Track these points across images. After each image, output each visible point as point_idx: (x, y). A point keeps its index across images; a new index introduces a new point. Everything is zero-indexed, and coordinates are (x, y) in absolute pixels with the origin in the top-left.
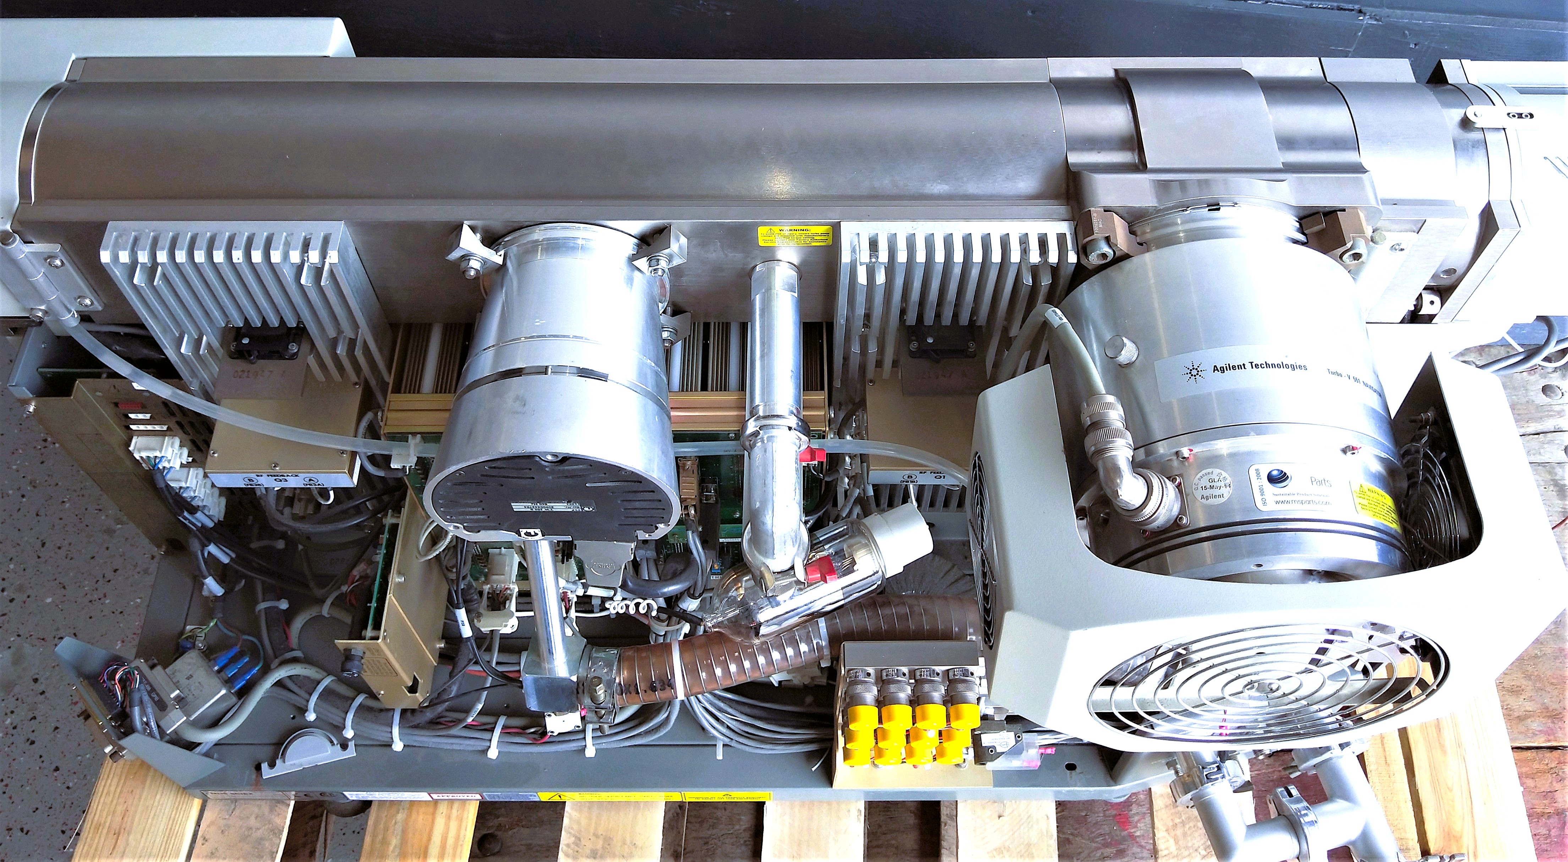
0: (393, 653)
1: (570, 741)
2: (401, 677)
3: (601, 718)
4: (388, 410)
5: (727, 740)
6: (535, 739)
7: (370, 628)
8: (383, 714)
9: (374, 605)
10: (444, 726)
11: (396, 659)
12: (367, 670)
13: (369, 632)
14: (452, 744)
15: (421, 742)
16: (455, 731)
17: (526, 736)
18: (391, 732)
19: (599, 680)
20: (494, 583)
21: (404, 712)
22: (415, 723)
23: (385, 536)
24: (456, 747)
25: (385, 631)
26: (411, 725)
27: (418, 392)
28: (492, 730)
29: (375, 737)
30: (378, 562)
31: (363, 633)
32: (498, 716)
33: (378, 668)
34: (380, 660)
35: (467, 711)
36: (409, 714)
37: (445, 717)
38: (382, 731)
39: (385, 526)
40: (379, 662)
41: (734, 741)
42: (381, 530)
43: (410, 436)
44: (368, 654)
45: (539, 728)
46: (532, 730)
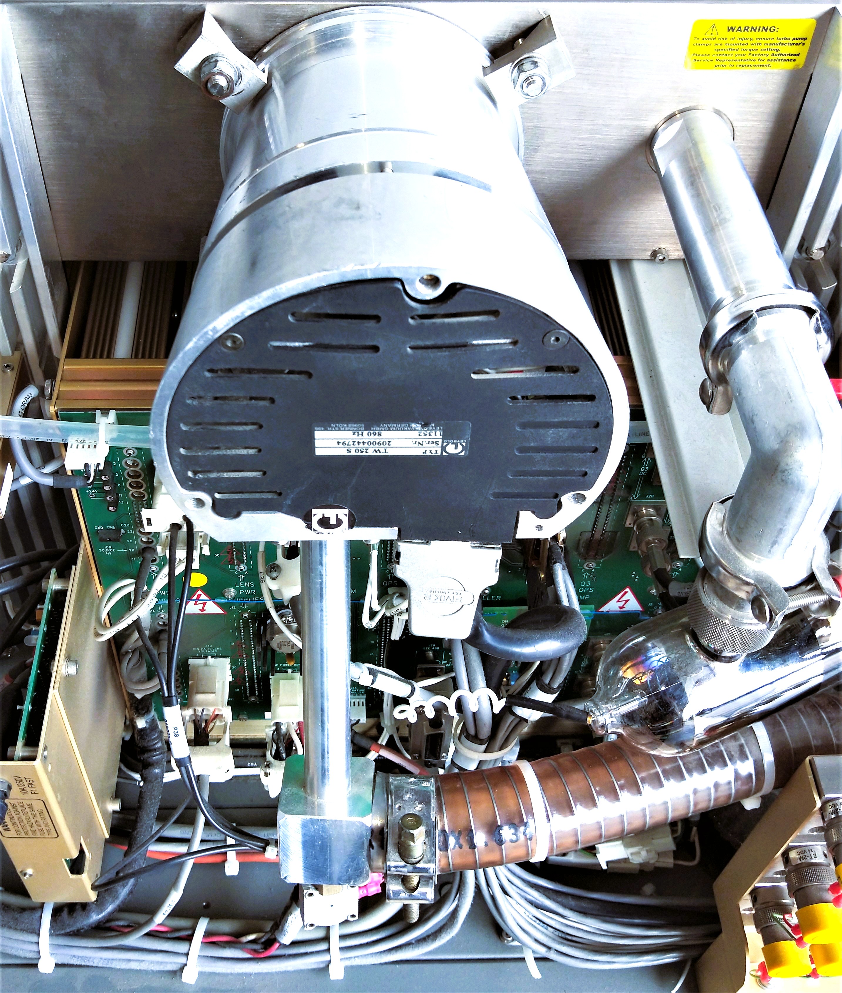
0: (55, 793)
1: (306, 954)
2: (63, 839)
3: (414, 890)
4: (61, 379)
5: (542, 951)
6: (255, 951)
7: (20, 743)
8: (26, 915)
9: (27, 707)
10: (118, 933)
11: (59, 803)
12: (10, 826)
13: (20, 749)
14: (129, 960)
15: (82, 958)
16: (133, 940)
17: (241, 946)
18: (38, 943)
19: (418, 821)
20: (200, 705)
21: (57, 911)
22: (74, 928)
23: (47, 606)
24: (134, 966)
25: (45, 748)
26: (68, 930)
27: (108, 357)
28: (189, 939)
29: (13, 952)
30: (33, 648)
31: (10, 750)
32: (196, 918)
33: (29, 820)
34: (34, 802)
35: (152, 911)
36: (65, 914)
37: (117, 920)
38: (24, 942)
39: (45, 594)
40: (30, 806)
41: (552, 952)
42: (41, 598)
43: (98, 413)
44: (15, 793)
45: (261, 935)
46: (252, 937)
